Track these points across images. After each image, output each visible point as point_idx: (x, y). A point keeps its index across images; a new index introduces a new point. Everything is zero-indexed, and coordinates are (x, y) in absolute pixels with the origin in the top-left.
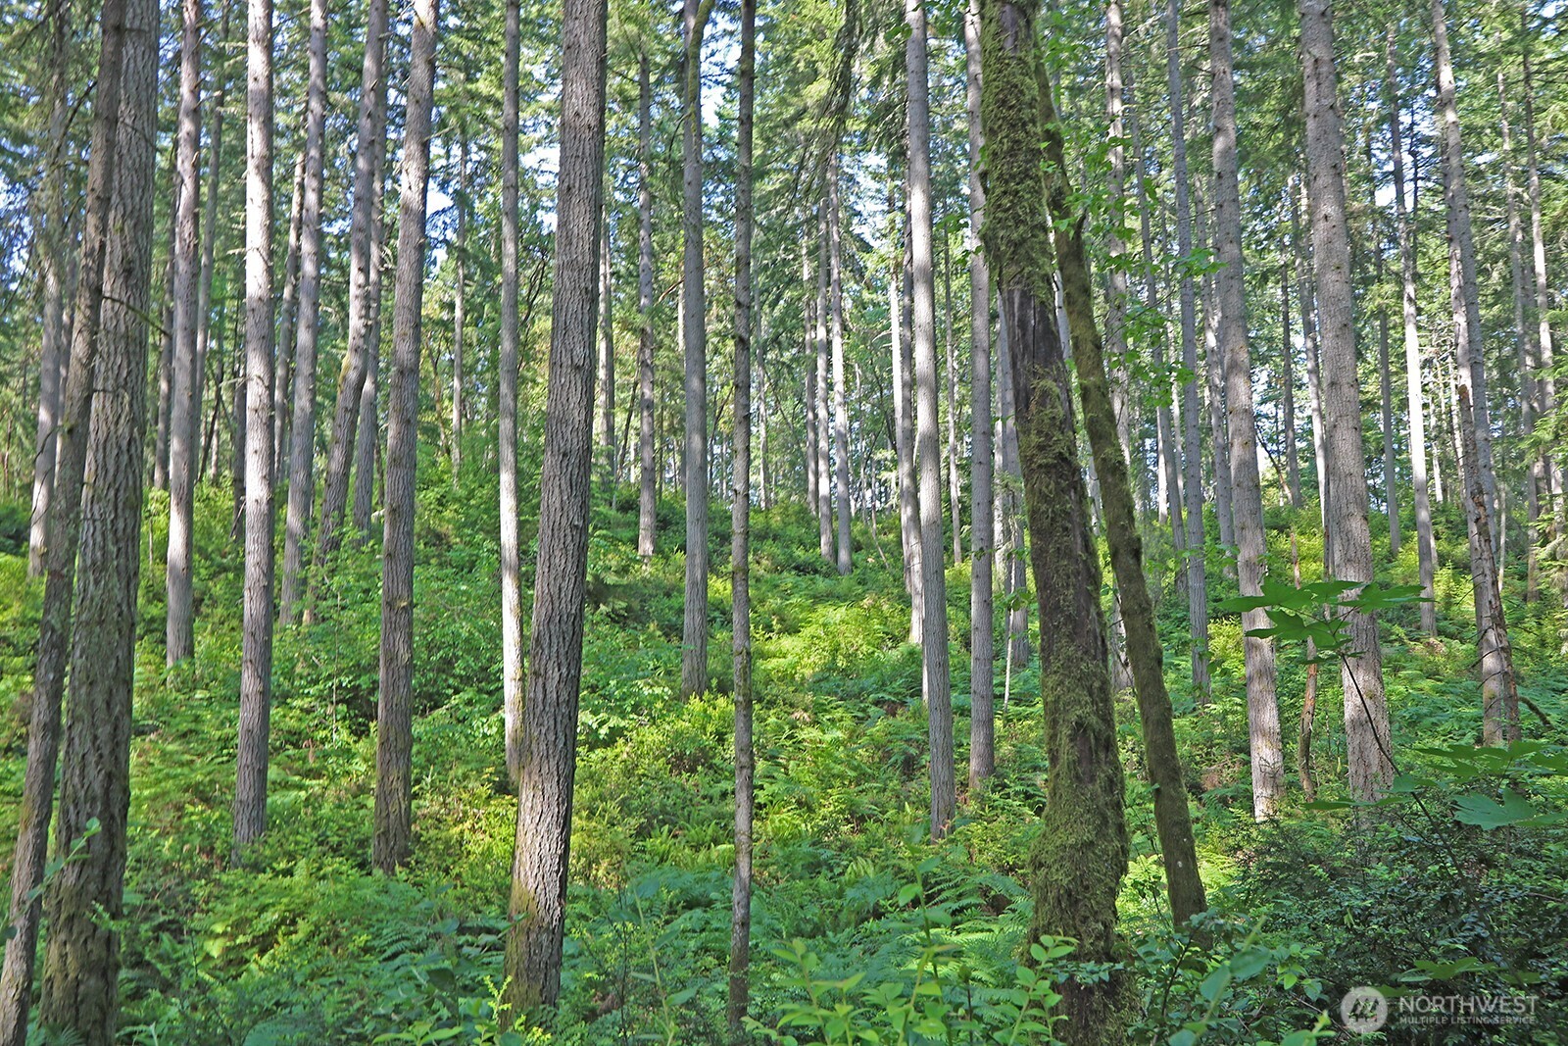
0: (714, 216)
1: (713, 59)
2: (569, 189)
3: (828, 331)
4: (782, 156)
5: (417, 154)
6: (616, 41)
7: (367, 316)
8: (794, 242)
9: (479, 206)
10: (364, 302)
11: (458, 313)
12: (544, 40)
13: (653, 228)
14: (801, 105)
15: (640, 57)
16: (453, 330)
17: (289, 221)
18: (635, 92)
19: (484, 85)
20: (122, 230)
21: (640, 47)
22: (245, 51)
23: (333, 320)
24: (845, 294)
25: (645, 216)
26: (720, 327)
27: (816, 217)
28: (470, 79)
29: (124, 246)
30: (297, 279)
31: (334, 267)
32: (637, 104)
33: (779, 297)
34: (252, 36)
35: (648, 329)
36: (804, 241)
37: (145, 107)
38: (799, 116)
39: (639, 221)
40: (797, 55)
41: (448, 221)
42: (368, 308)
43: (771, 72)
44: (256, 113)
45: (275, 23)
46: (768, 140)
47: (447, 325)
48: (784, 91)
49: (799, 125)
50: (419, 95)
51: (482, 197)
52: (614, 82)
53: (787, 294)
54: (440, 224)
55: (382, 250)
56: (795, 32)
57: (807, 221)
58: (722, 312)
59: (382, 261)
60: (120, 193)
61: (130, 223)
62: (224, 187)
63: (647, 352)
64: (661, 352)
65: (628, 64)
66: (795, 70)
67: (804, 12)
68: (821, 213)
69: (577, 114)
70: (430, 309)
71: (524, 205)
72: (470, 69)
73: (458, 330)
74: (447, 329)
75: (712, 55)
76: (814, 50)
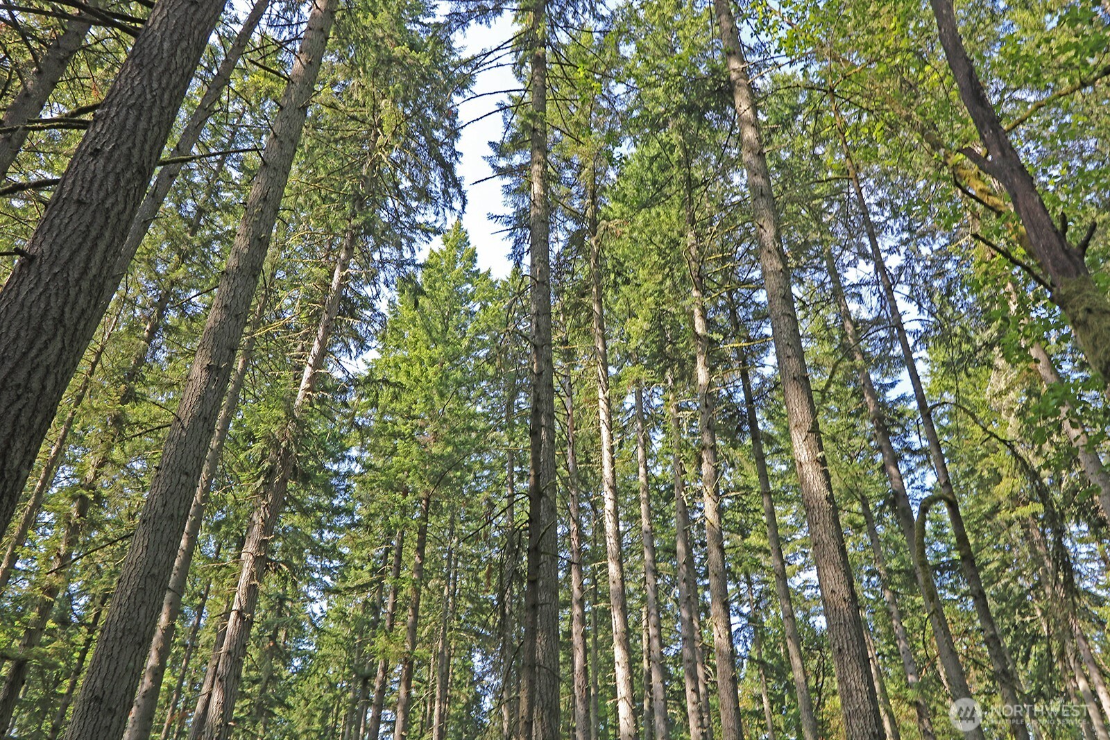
0: (949, 596)
1: (914, 485)
2: (840, 650)
3: (1087, 678)
4: (992, 540)
5: (721, 611)
6: (839, 490)
7: (702, 726)
8: (1026, 605)
9: (767, 623)
10: (698, 715)
11: (766, 705)
12: (789, 501)
13: (902, 614)
14: (995, 501)
15: (859, 496)
16: (765, 719)
17: (642, 652)
18: (861, 520)
19: (754, 540)
20: (542, 718)
21: (857, 490)
22: (606, 566)
23: (678, 719)
24: (1091, 643)
25: (893, 609)
26: (982, 686)
27: (1039, 583)
28: (745, 536)
29: (543, 730)
30: (651, 694)
31: (675, 680)
32: (865, 528)
33: (1028, 653)
34: (609, 556)
35: (921, 702)
36: (1036, 605)
37: (552, 631)
38: (996, 510)
39: (889, 613)
40: (979, 467)
41: (747, 635)
42: (702, 719)
43: (962, 483)
44: (615, 605)
45: (621, 528)
46: (977, 532)
47: (759, 715)
48: (978, 494)
49: (998, 517)
50: (716, 570)
51: (767, 614)
52: (844, 517)
53: (1035, 649)
54: (741, 638)
55: (705, 668)
56: (972, 451)
57: (1034, 587)
58: (979, 673)
59: (707, 677)
60: (540, 693)
61: (546, 712)
62: (600, 637)
63: (926, 722)
64: (937, 719)
65: (852, 503)
66: (981, 477)
67: (974, 437)
68: (1043, 580)
69: (833, 592)
70: (745, 704)
71: (799, 615)
72: (743, 532)
73: (768, 719)
74: (760, 718)
75: (913, 482)
76: (992, 460)
